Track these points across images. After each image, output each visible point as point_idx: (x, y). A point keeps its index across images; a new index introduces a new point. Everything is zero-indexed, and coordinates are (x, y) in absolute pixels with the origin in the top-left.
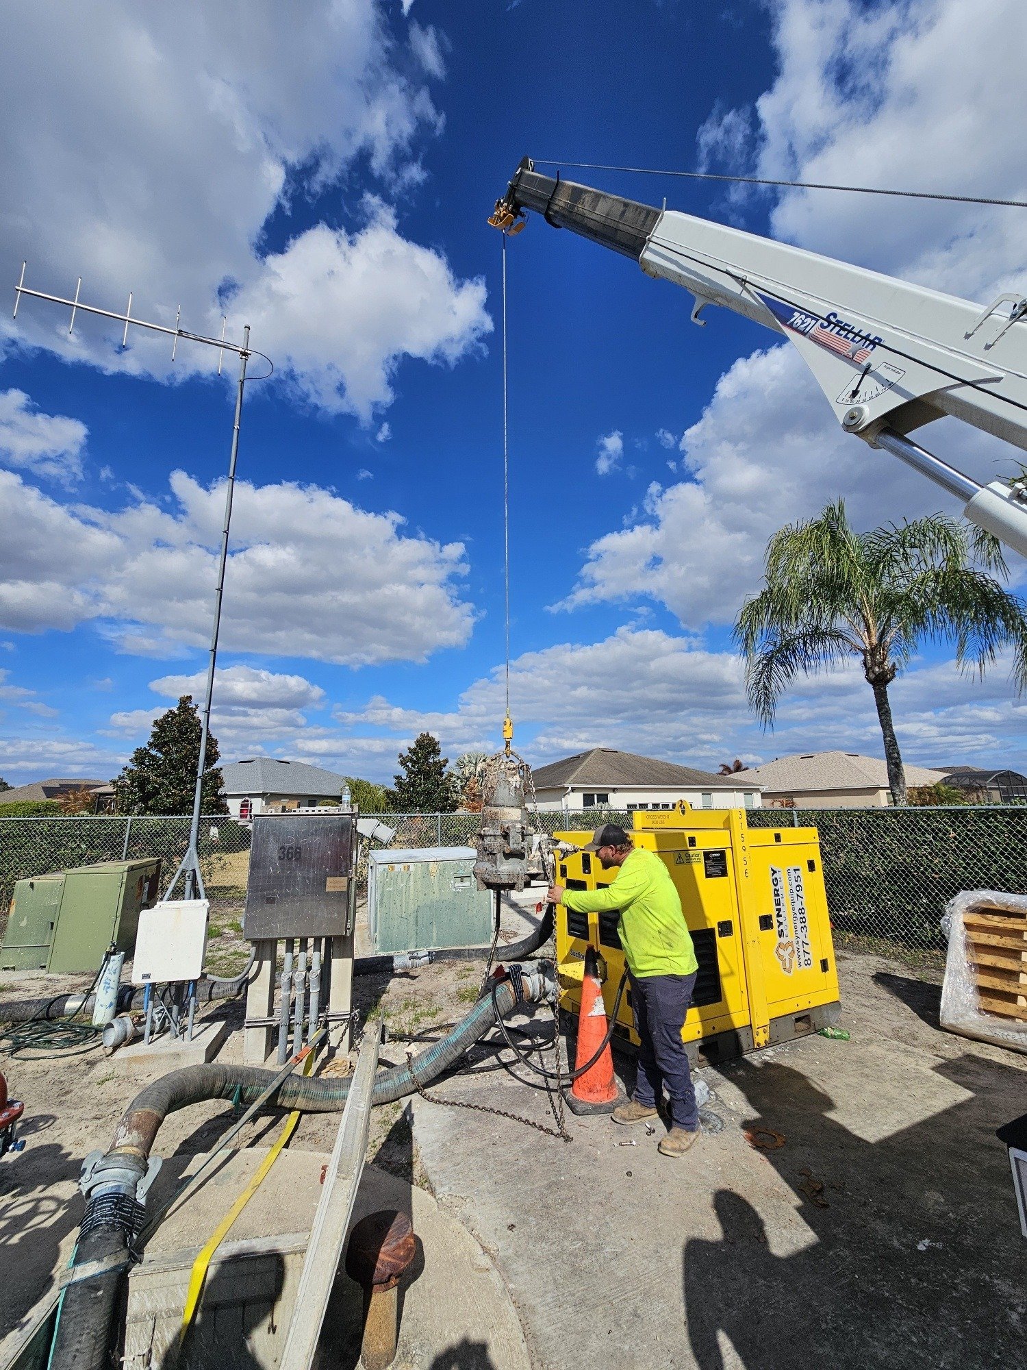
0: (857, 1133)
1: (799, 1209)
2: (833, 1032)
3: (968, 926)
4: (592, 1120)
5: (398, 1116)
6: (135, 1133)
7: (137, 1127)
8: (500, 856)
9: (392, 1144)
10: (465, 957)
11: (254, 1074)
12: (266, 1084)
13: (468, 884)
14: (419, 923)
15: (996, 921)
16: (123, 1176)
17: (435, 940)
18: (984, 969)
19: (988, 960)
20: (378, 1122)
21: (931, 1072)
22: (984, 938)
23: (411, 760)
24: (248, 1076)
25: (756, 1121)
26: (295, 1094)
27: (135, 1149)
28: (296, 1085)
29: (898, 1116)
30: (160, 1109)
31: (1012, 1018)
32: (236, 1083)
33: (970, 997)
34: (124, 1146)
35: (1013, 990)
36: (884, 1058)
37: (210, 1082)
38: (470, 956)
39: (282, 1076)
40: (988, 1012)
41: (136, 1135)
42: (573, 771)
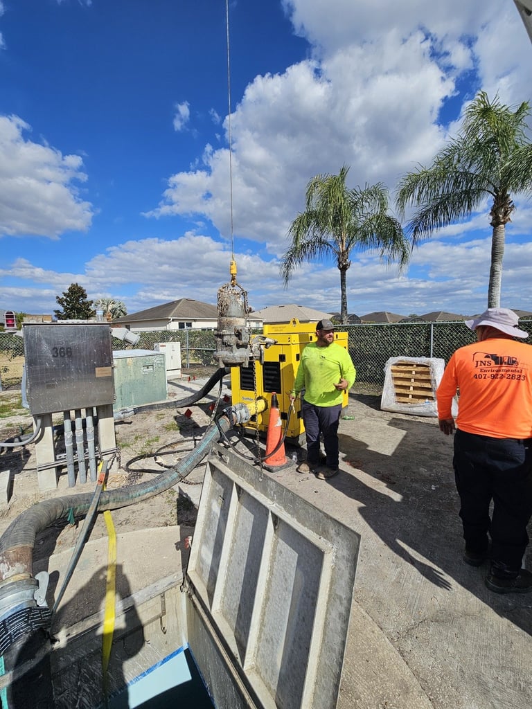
0: (383, 453)
1: (387, 487)
2: (348, 417)
3: (392, 371)
4: (281, 473)
5: (176, 496)
6: (18, 565)
7: (18, 560)
8: (235, 347)
9: (182, 511)
10: (156, 408)
11: (79, 498)
12: (89, 501)
13: (152, 369)
14: (123, 394)
15: (403, 368)
16: (22, 597)
17: (133, 402)
18: (397, 386)
19: (399, 383)
20: (165, 502)
21: (388, 426)
22: (398, 375)
23: (66, 301)
24: (76, 501)
25: (346, 457)
26: (108, 502)
27: (23, 575)
28: (107, 497)
29: (390, 445)
30: (30, 542)
31: (407, 403)
32: (70, 507)
33: (394, 398)
34: (12, 576)
35: (408, 393)
36: (369, 424)
37: (54, 512)
38: (159, 407)
39: (98, 494)
40: (399, 402)
41: (19, 565)
42: (172, 310)
